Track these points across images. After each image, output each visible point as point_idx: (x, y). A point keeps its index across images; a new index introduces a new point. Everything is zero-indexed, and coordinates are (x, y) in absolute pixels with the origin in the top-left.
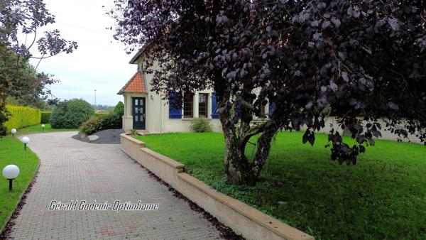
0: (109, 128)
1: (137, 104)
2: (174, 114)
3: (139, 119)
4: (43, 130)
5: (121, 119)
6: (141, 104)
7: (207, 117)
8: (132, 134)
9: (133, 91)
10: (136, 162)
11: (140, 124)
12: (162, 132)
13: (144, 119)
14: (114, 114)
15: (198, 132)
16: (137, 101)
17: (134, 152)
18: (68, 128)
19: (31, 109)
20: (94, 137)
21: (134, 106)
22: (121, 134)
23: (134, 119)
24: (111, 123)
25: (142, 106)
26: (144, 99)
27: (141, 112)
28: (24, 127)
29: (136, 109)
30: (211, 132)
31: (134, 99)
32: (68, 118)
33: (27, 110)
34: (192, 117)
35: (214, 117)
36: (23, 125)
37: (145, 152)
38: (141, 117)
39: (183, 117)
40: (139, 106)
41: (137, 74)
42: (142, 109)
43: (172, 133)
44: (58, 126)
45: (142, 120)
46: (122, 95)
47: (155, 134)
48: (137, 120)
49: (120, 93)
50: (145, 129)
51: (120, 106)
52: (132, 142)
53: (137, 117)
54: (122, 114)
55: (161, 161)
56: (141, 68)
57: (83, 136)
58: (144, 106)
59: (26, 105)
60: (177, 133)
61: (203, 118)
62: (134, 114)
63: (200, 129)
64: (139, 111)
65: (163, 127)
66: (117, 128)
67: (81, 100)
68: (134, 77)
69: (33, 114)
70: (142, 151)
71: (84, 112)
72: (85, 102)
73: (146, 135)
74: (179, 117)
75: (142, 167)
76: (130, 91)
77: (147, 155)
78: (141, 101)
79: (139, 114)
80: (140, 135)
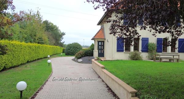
0: (87, 56)
1: (100, 44)
2: (119, 49)
3: (101, 52)
4: (62, 56)
5: (93, 52)
6: (102, 44)
7: (138, 51)
8: (98, 59)
9: (98, 38)
10: (99, 77)
11: (101, 54)
12: (113, 60)
13: (104, 52)
14: (90, 49)
15: (134, 60)
16: (100, 43)
17: (98, 70)
18: (72, 55)
19: (58, 47)
20: (80, 60)
21: (99, 45)
22: (92, 60)
23: (99, 52)
24: (88, 54)
25: (102, 45)
26: (104, 42)
27: (102, 48)
28: (55, 54)
29: (100, 47)
30: (142, 60)
31: (99, 42)
32: (71, 51)
33: (56, 47)
34: (130, 51)
35: (143, 51)
36: (54, 54)
37: (105, 73)
38: (102, 51)
39: (124, 51)
40: (101, 45)
41: (100, 29)
42: (102, 47)
43: (119, 60)
44: (68, 54)
45: (102, 52)
46: (93, 40)
47: (109, 60)
48: (100, 52)
49: (92, 39)
50: (104, 57)
51: (93, 45)
52: (98, 65)
53: (100, 51)
54: (93, 49)
55: (116, 82)
56: (102, 27)
57: (76, 59)
58: (103, 46)
59: (57, 45)
60: (122, 60)
61: (136, 52)
62: (99, 49)
63: (135, 58)
64: (101, 48)
65: (113, 56)
66: (91, 56)
67: (77, 43)
68: (99, 31)
69: (59, 49)
70: (103, 71)
71: (78, 48)
72: (78, 44)
73: (105, 61)
74: (122, 51)
75: (103, 81)
76: (97, 38)
77: (106, 75)
78: (102, 43)
79: (101, 49)
80: (101, 60)
